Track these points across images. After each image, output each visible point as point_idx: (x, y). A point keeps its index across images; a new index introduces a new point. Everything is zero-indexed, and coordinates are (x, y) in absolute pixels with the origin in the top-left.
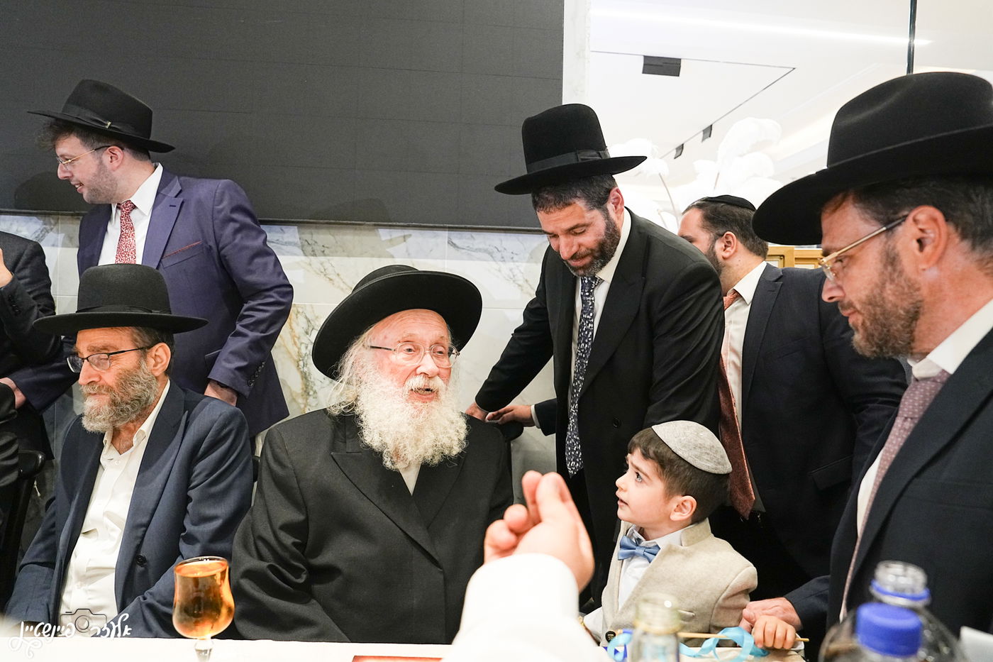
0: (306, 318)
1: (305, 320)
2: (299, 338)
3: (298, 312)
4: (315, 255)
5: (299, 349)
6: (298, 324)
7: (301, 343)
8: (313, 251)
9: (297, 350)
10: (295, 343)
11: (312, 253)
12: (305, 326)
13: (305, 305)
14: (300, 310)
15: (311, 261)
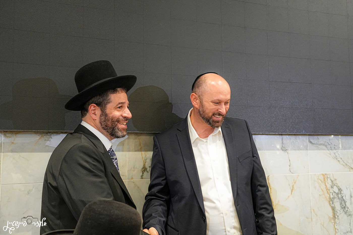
0: (331, 180)
1: (330, 181)
2: (329, 190)
3: (328, 177)
4: (331, 150)
5: (330, 195)
6: (328, 183)
7: (330, 192)
8: (331, 148)
9: (329, 196)
10: (328, 193)
11: (331, 149)
12: (331, 184)
13: (330, 174)
14: (328, 176)
15: (330, 152)
